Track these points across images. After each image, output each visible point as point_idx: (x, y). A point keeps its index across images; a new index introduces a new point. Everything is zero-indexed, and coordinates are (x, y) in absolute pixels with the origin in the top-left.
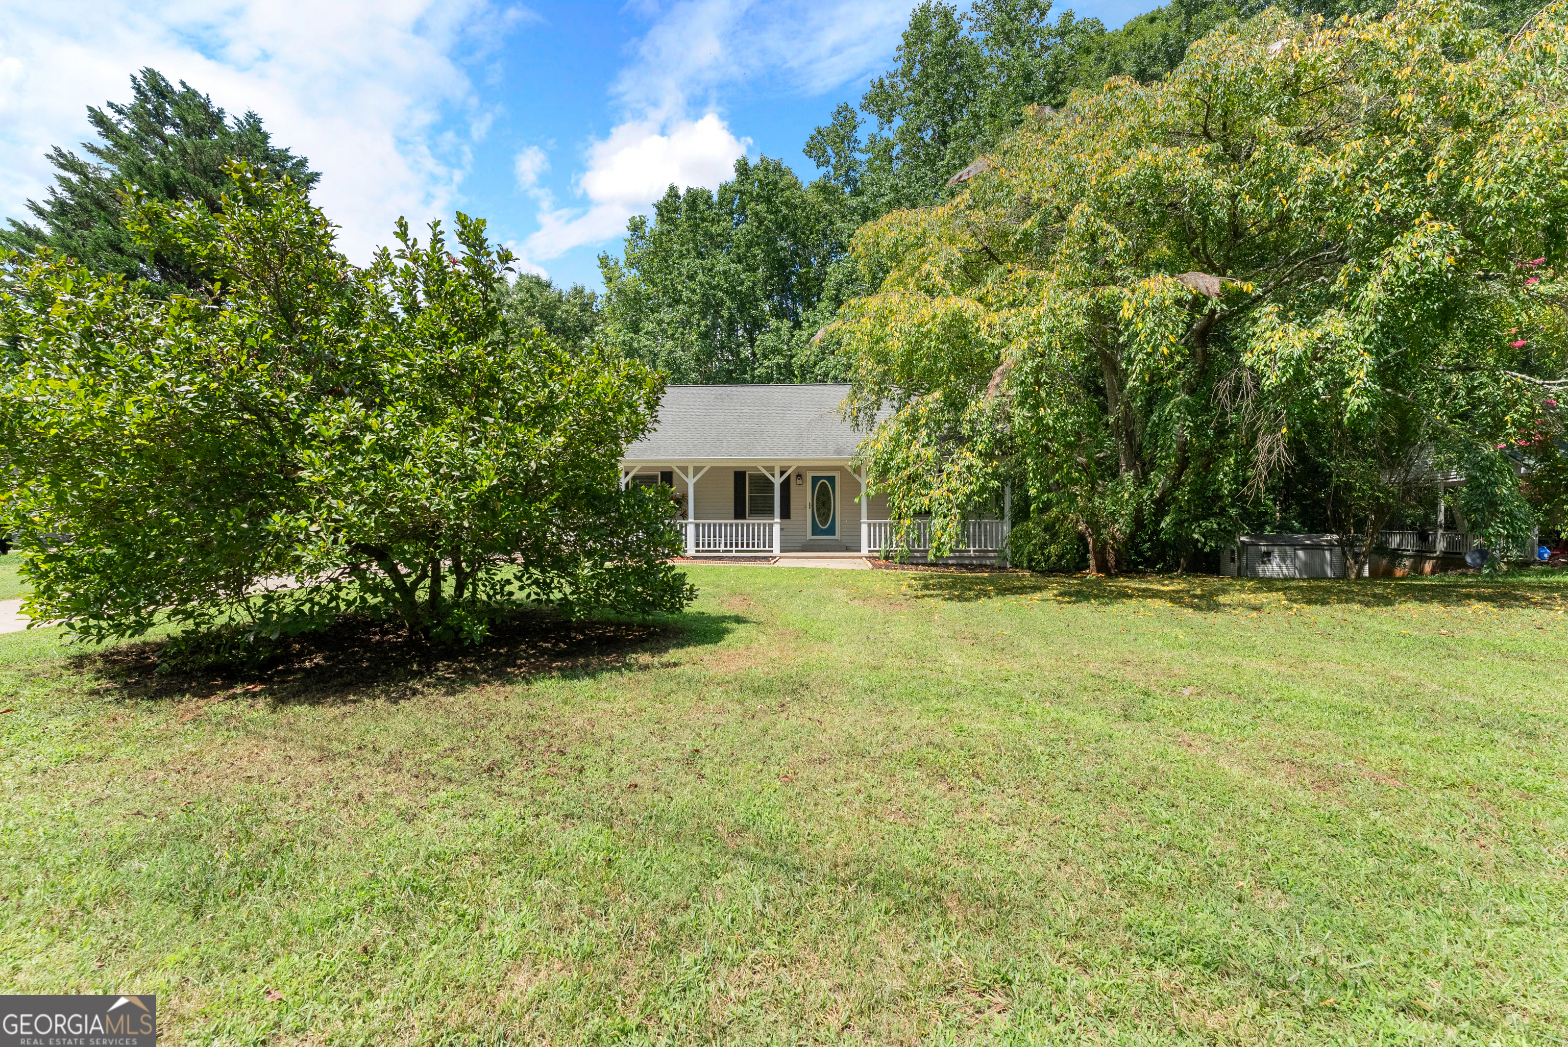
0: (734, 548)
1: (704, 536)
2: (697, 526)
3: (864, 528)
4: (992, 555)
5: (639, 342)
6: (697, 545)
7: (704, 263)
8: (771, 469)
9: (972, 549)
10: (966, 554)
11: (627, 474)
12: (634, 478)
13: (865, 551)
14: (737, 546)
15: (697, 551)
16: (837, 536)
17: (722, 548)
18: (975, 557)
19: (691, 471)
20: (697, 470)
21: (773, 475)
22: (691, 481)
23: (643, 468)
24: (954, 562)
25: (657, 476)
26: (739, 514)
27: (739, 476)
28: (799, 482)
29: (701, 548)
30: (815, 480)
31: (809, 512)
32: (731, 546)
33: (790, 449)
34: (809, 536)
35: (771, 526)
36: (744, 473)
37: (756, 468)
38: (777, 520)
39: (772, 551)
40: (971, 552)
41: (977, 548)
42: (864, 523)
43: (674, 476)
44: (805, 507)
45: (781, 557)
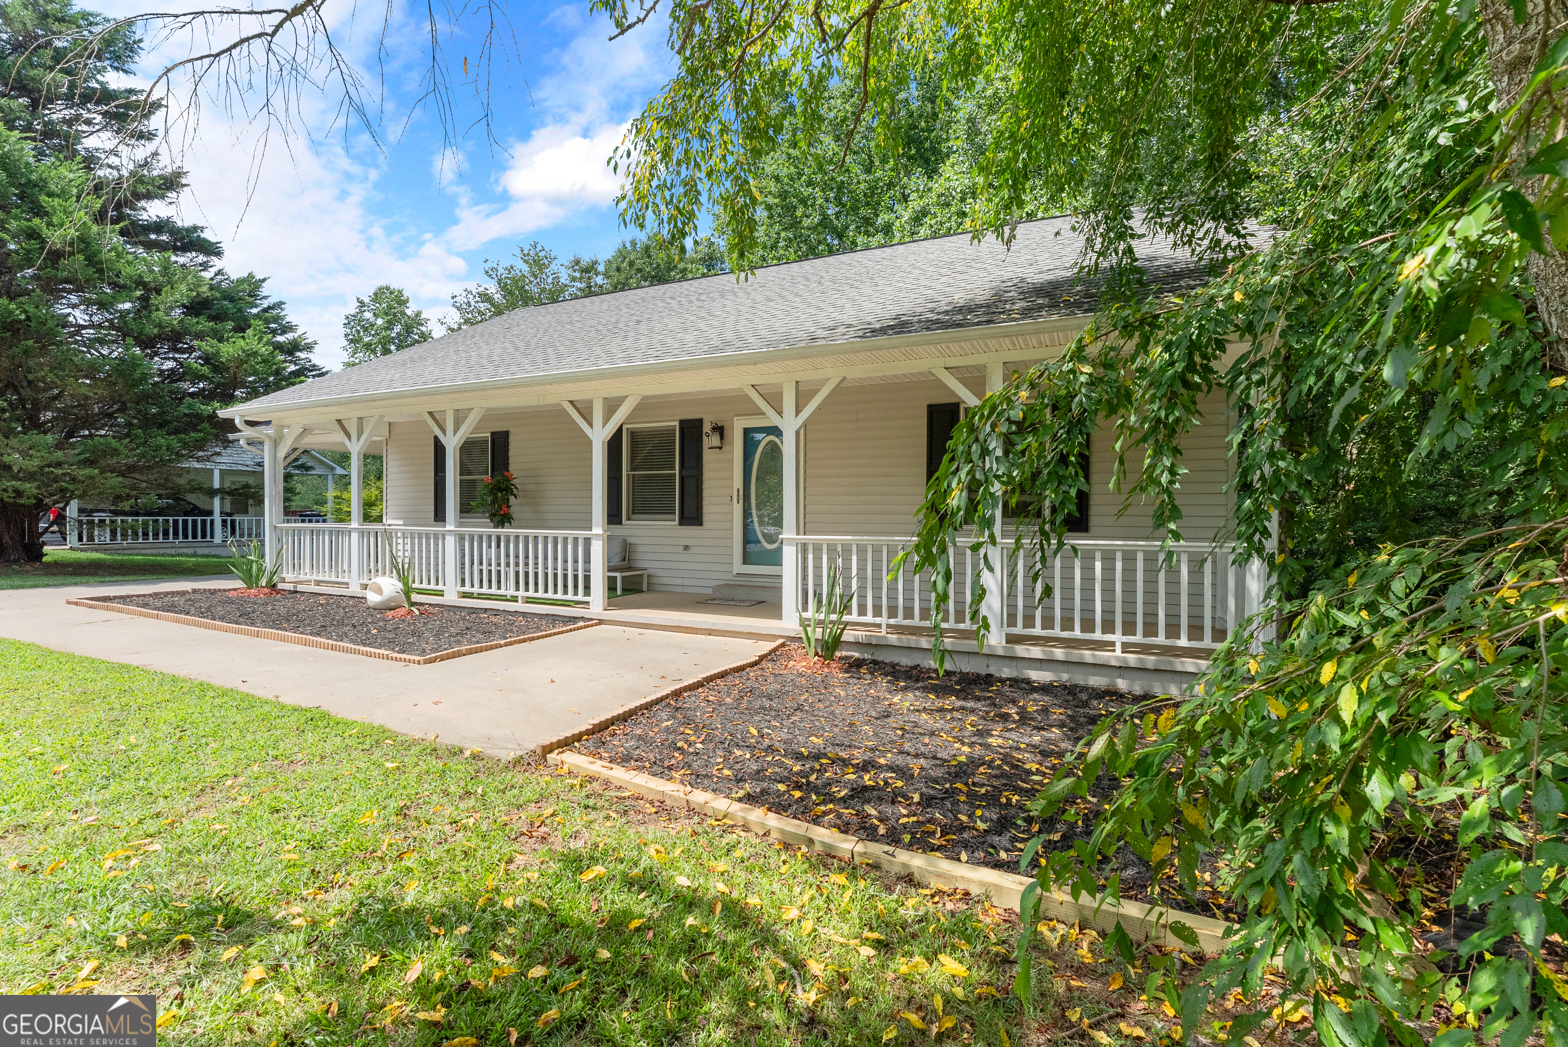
0: (521, 593)
1: (471, 562)
2: (461, 539)
3: (788, 558)
9: (1119, 638)
13: (791, 619)
15: (461, 596)
18: (1124, 669)
19: (450, 422)
22: (450, 442)
26: (613, 513)
28: (714, 441)
29: (468, 588)
31: (737, 510)
34: (738, 567)
38: (597, 529)
39: (588, 604)
40: (1118, 651)
41: (1138, 637)
42: (789, 542)
43: (511, 439)
44: (732, 498)
45: (602, 622)
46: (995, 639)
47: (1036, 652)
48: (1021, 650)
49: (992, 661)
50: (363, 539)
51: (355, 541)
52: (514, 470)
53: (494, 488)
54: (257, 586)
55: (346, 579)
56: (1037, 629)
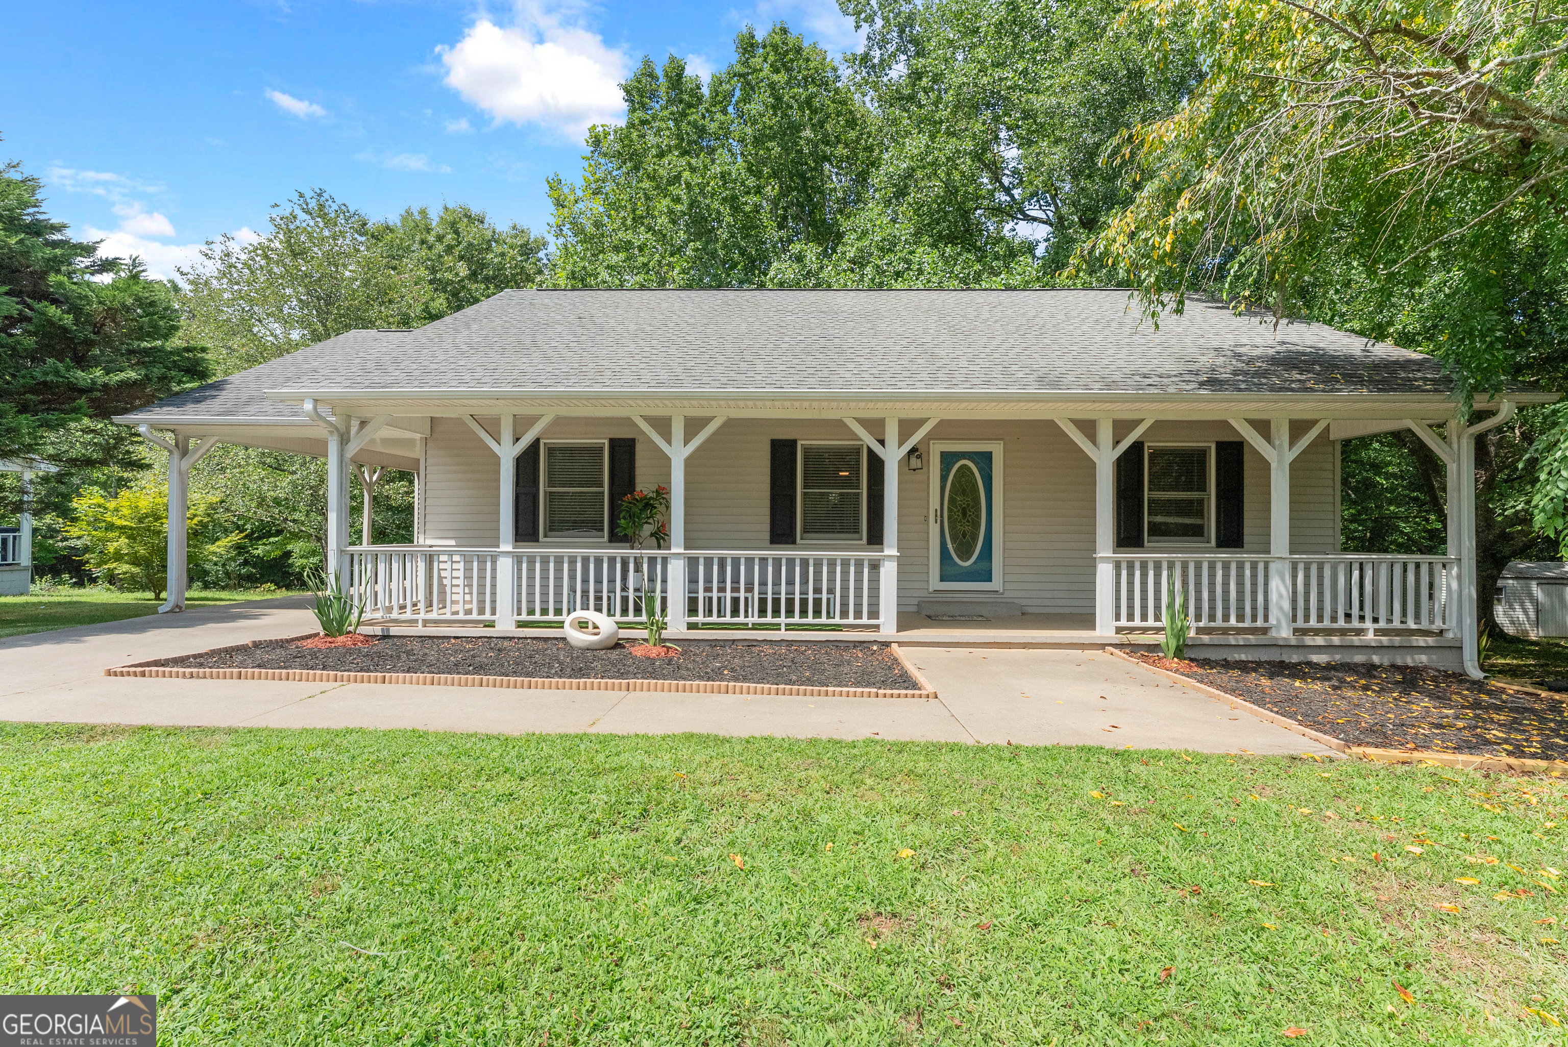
0: (783, 620)
1: (708, 587)
2: (692, 562)
3: (1104, 574)
4: (1423, 641)
6: (692, 610)
8: (876, 426)
9: (1368, 624)
10: (1356, 640)
11: (518, 435)
13: (1107, 627)
14: (790, 612)
15: (692, 626)
16: (996, 583)
17: (755, 619)
18: (1380, 648)
19: (678, 429)
20: (693, 426)
21: (882, 442)
22: (679, 454)
23: (559, 421)
24: (1330, 658)
25: (600, 449)
26: (782, 533)
27: (782, 451)
28: (915, 463)
29: (700, 618)
30: (948, 459)
31: (934, 530)
32: (776, 612)
33: (924, 376)
34: (935, 583)
35: (875, 567)
36: (793, 443)
38: (890, 550)
39: (877, 627)
40: (1370, 635)
41: (1382, 624)
42: (1106, 560)
43: (639, 447)
44: (926, 518)
45: (901, 644)
46: (1284, 633)
47: (1320, 641)
48: (1309, 640)
49: (1284, 650)
50: (519, 563)
51: (505, 566)
52: (644, 484)
53: (648, 505)
54: (340, 632)
55: (487, 616)
56: (1313, 623)
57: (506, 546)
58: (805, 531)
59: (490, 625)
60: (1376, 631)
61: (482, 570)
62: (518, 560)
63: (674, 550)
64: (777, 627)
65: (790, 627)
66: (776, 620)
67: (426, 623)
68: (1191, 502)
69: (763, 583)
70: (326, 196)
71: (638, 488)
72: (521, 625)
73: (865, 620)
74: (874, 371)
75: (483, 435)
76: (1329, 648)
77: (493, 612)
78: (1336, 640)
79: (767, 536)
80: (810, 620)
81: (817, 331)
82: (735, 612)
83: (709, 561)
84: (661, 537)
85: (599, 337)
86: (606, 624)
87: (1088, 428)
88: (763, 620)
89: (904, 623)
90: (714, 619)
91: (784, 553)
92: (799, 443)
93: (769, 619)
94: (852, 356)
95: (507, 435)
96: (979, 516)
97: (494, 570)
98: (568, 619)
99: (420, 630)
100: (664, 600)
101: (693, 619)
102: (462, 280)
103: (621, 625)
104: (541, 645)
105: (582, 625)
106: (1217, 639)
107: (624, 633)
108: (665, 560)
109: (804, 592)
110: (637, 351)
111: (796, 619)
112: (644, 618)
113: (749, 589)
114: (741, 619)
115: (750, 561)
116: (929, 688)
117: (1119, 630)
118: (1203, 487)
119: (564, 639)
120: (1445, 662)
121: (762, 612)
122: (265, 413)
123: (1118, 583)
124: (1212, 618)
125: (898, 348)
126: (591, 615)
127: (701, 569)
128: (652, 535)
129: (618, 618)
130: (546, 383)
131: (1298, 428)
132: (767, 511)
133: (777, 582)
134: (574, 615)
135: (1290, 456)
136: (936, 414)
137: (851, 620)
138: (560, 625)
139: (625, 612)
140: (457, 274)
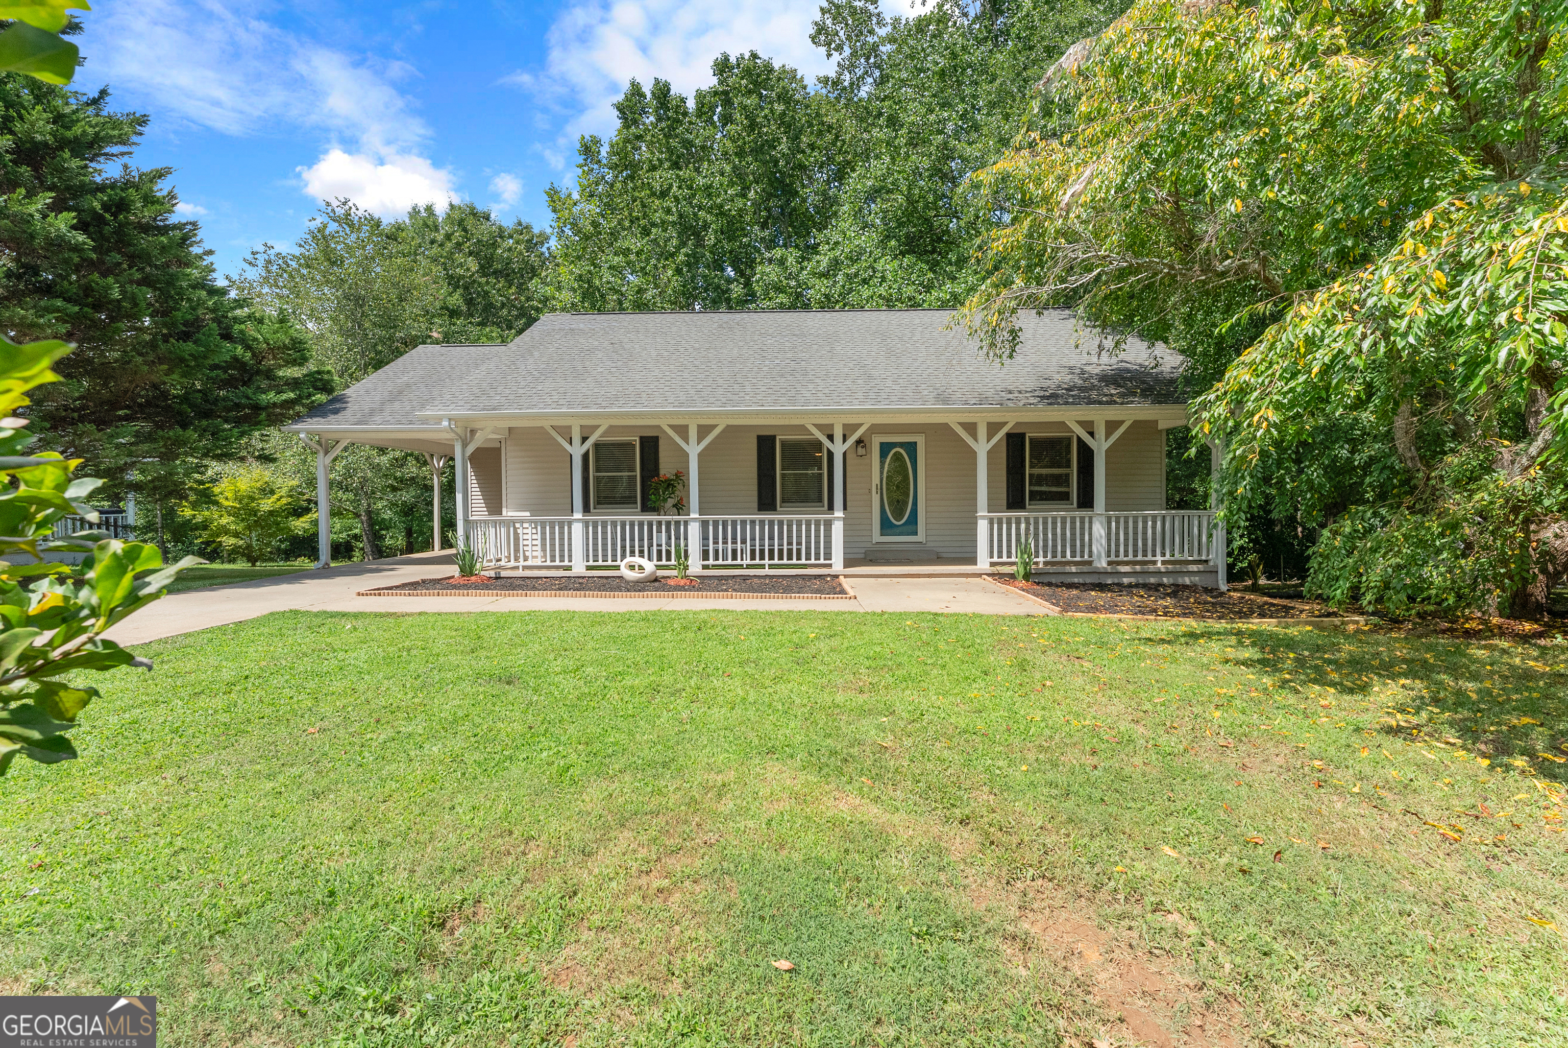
0: (766, 562)
1: (716, 542)
2: (705, 524)
3: (982, 527)
4: (1194, 568)
5: (601, 278)
6: (705, 557)
7: (681, 173)
8: (827, 429)
9: (1159, 558)
10: (1151, 568)
11: (584, 439)
12: (597, 446)
13: (983, 563)
14: (771, 558)
15: (705, 567)
16: (921, 537)
17: (748, 562)
18: (1168, 573)
19: (693, 433)
20: (704, 431)
21: (832, 440)
22: (693, 450)
23: (611, 429)
24: (1133, 580)
25: (630, 445)
26: (766, 503)
27: (765, 444)
28: (861, 451)
29: (711, 562)
30: (885, 448)
31: (874, 499)
32: (762, 558)
33: (860, 395)
34: (877, 537)
35: (828, 524)
36: (773, 438)
37: (802, 428)
38: (839, 514)
39: (830, 566)
40: (1159, 565)
41: (1168, 557)
42: (983, 517)
43: (661, 442)
44: (870, 491)
45: (846, 576)
46: (1103, 563)
47: (1127, 569)
48: (1120, 569)
49: (1103, 575)
50: (587, 527)
51: (577, 530)
52: (666, 469)
53: (669, 485)
54: (471, 574)
55: (566, 563)
56: (1121, 557)
57: (578, 515)
58: (783, 501)
59: (569, 568)
60: (1163, 562)
61: (562, 533)
62: (586, 524)
63: (692, 516)
64: (762, 567)
65: (771, 567)
66: (762, 562)
67: (525, 568)
68: (1060, 475)
69: (753, 539)
70: (350, 204)
71: (662, 472)
72: (589, 568)
73: (822, 561)
74: (827, 391)
75: (560, 439)
76: (1135, 573)
77: (570, 561)
78: (1138, 568)
79: (756, 505)
80: (785, 561)
81: (789, 355)
82: (734, 558)
83: (716, 523)
84: (680, 507)
85: (631, 363)
86: (649, 566)
87: (971, 428)
88: (753, 562)
89: (848, 563)
90: (720, 562)
91: (767, 517)
92: (778, 438)
93: (757, 561)
94: (813, 378)
95: (577, 440)
96: (908, 489)
97: (570, 533)
98: (623, 564)
99: (520, 573)
100: (686, 551)
101: (706, 563)
102: (473, 275)
103: (659, 567)
104: (605, 581)
105: (632, 567)
106: (1059, 569)
107: (660, 573)
108: (686, 523)
109: (781, 544)
110: (661, 376)
111: (776, 561)
112: (673, 562)
113: (744, 541)
114: (739, 562)
115: (744, 522)
116: (851, 593)
117: (993, 564)
118: (1068, 465)
119: (621, 577)
120: (1208, 582)
121: (753, 558)
122: (387, 422)
123: (992, 535)
124: (1054, 556)
125: (846, 370)
126: (637, 560)
127: (711, 528)
128: (674, 506)
129: (655, 562)
130: (604, 404)
131: (1112, 426)
132: (756, 488)
133: (762, 539)
134: (625, 561)
135: (1106, 445)
136: (868, 421)
137: (813, 561)
138: (618, 568)
139: (659, 559)
140: (468, 269)
